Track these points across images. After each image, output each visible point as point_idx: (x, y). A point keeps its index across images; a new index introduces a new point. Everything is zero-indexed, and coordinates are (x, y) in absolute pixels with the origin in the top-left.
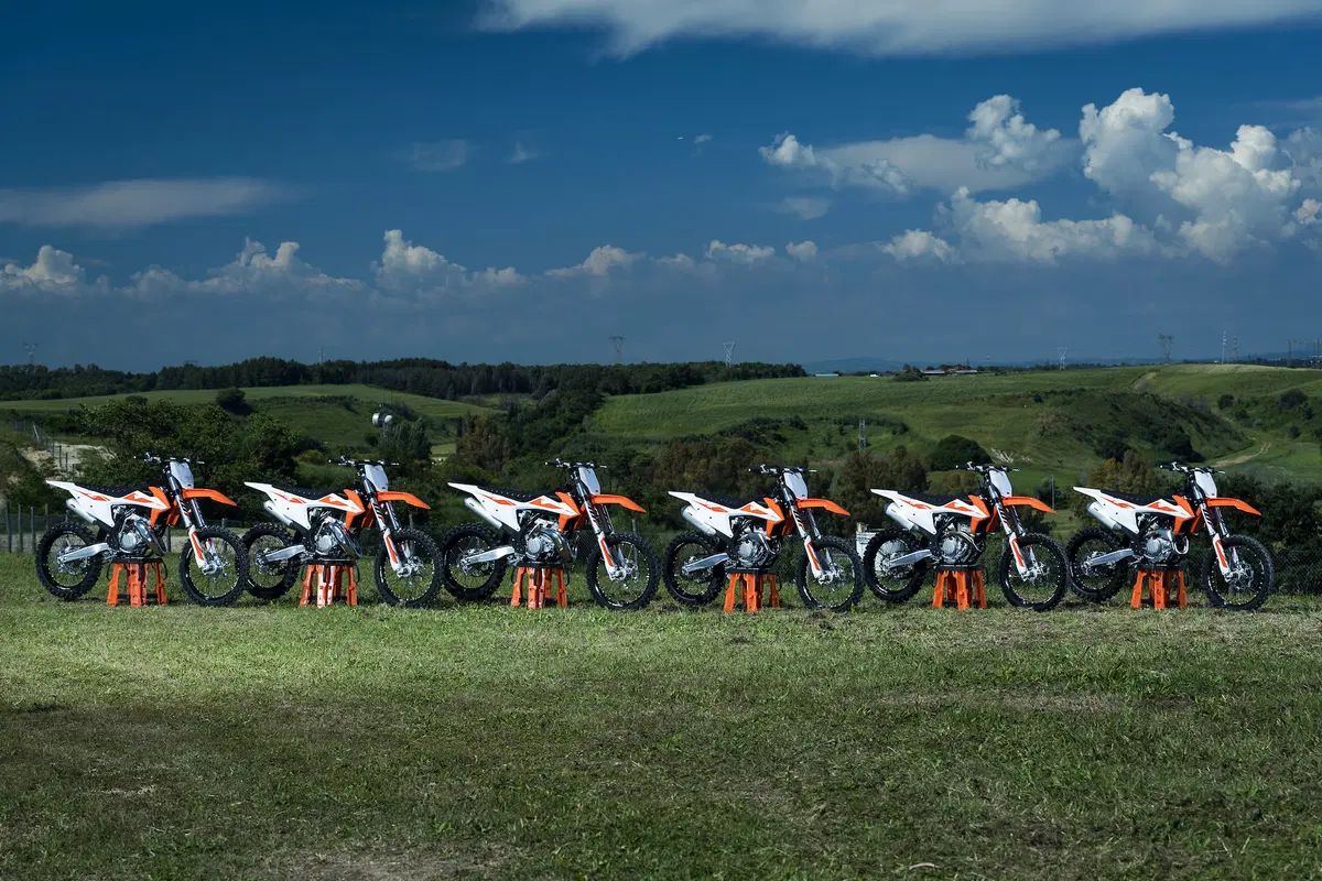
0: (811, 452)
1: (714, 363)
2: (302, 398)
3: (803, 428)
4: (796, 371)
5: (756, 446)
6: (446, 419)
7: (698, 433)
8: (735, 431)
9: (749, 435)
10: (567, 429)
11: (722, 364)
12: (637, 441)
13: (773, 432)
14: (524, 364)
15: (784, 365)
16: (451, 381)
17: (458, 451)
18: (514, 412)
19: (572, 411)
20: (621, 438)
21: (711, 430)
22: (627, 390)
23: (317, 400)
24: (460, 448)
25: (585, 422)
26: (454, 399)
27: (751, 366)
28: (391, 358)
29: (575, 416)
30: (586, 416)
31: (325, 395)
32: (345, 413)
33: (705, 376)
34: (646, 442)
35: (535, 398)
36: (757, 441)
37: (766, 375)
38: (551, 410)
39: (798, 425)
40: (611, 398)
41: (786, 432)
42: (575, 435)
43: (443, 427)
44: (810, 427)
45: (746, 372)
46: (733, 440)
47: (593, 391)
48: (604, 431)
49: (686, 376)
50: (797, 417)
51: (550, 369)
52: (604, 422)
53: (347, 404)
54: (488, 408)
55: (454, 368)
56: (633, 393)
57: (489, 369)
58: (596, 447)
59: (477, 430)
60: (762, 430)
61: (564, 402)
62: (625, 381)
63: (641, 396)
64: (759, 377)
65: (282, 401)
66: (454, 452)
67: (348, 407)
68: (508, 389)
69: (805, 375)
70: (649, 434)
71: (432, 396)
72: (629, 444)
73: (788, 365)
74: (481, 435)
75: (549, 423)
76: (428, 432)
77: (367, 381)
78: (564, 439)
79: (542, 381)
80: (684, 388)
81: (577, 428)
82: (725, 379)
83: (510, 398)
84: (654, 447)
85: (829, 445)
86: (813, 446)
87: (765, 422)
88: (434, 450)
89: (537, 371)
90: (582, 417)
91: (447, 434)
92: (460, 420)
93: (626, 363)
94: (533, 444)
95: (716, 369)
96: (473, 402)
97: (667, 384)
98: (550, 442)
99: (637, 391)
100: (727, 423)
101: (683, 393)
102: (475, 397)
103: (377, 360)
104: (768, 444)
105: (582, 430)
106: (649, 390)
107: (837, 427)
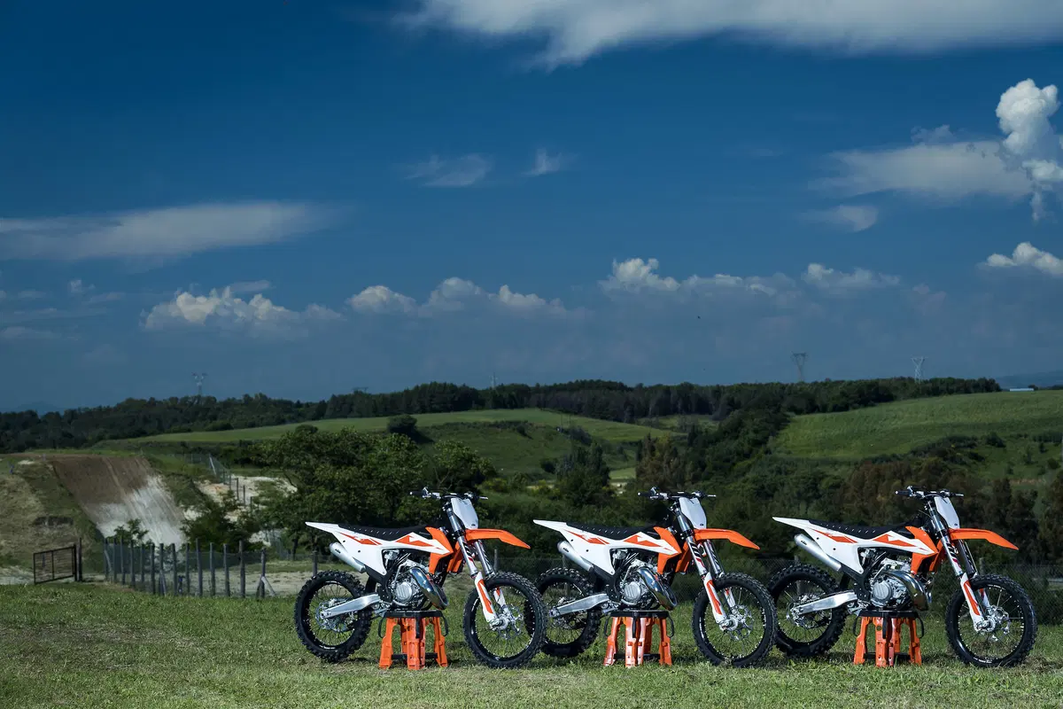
0: (1010, 472)
1: (903, 379)
2: (475, 423)
3: (1001, 445)
4: (988, 386)
5: (951, 466)
6: (624, 443)
7: (889, 453)
8: (929, 449)
9: (943, 454)
10: (751, 451)
11: (911, 380)
12: (825, 462)
13: (969, 450)
14: (703, 384)
15: (977, 379)
16: (627, 403)
17: (638, 476)
18: (694, 434)
19: (756, 432)
20: (808, 459)
21: (903, 449)
22: (813, 408)
23: (491, 426)
24: (640, 472)
25: (771, 443)
26: (631, 421)
27: (942, 381)
28: (565, 381)
29: (759, 437)
30: (771, 438)
31: (499, 420)
32: (519, 438)
33: (894, 393)
34: (835, 463)
35: (716, 419)
36: (953, 460)
37: (958, 391)
38: (734, 431)
39: (995, 442)
40: (797, 417)
41: (982, 450)
42: (760, 457)
43: (621, 451)
44: (1008, 445)
45: (935, 389)
46: (928, 460)
47: (778, 410)
48: (789, 453)
49: (875, 394)
50: (994, 434)
51: (730, 389)
52: (790, 443)
53: (521, 428)
54: (666, 430)
55: (631, 390)
56: (819, 411)
57: (667, 390)
58: (783, 469)
59: (658, 454)
60: (957, 448)
61: (748, 423)
62: (812, 400)
63: (828, 415)
64: (951, 392)
65: (453, 427)
66: (634, 477)
67: (522, 432)
68: (687, 410)
69: (998, 389)
70: (840, 454)
71: (607, 419)
72: (817, 465)
73: (981, 380)
74: (661, 459)
75: (733, 445)
76: (605, 456)
77: (542, 405)
78: (748, 462)
79: (723, 399)
80: (873, 406)
81: (762, 450)
82: (915, 396)
83: (690, 419)
84: (844, 468)
85: (1028, 463)
86: (1013, 465)
87: (961, 439)
88: (612, 475)
89: (718, 391)
90: (767, 438)
91: (626, 458)
92: (639, 444)
93: (809, 381)
94: (715, 468)
95: (905, 385)
96: (650, 424)
97: (855, 402)
98: (734, 464)
99: (824, 410)
100: (922, 441)
101: (870, 411)
102: (654, 419)
103: (550, 383)
104: (963, 463)
105: (768, 452)
106: (836, 409)
107: (1037, 444)
